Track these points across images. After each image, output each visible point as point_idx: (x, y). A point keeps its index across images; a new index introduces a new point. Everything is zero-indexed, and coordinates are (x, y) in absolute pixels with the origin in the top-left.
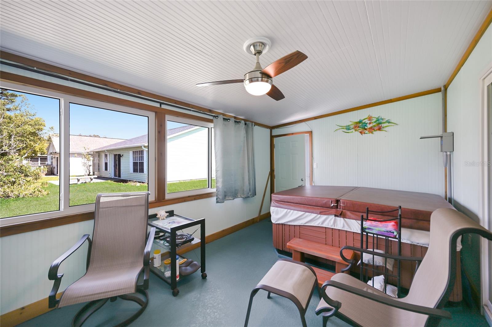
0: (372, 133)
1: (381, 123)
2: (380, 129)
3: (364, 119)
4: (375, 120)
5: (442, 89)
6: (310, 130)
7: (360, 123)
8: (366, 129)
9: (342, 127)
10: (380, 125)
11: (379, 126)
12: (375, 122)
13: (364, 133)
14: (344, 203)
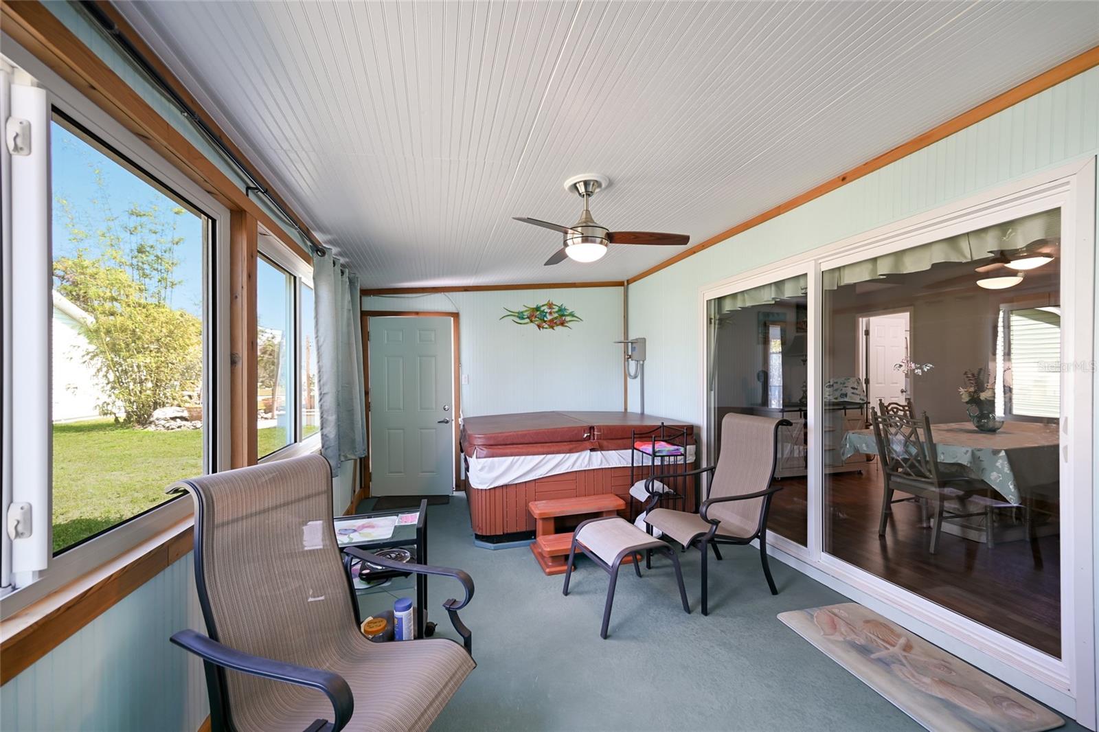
0: (552, 327)
1: (563, 315)
2: (562, 324)
3: (543, 306)
4: (556, 309)
5: (626, 284)
6: (454, 311)
7: (537, 311)
8: (545, 322)
9: (512, 314)
10: (564, 318)
11: (560, 319)
12: (557, 312)
13: (543, 328)
14: (599, 430)
